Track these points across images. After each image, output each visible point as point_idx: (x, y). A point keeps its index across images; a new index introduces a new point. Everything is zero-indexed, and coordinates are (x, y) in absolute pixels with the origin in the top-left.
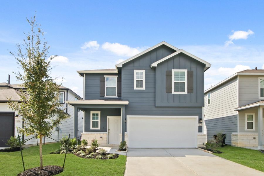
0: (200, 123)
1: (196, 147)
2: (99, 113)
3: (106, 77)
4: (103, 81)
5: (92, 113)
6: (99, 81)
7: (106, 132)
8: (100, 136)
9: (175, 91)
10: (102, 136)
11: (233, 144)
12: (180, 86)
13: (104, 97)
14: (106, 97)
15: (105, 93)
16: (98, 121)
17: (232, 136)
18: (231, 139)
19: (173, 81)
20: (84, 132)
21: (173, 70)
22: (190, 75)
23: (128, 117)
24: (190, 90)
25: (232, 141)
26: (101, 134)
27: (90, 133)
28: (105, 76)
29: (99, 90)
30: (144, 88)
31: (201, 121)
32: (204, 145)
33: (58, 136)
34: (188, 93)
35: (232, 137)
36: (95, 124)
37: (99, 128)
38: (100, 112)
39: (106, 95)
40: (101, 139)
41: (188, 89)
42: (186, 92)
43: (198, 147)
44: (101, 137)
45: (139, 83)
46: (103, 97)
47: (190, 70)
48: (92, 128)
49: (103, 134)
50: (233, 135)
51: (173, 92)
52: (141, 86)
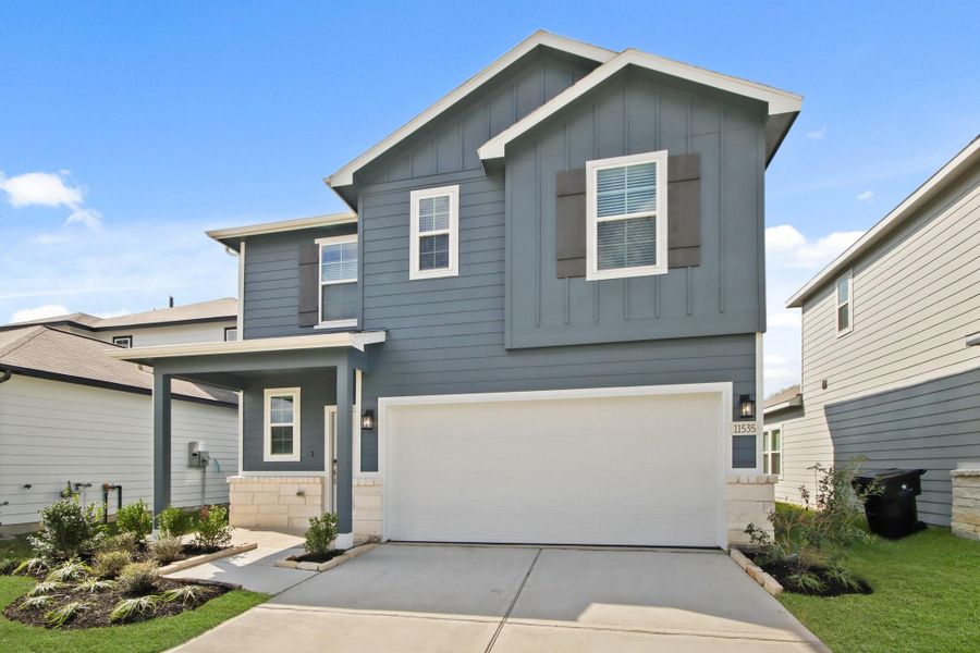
0: (739, 416)
1: (718, 545)
2: (295, 392)
3: (323, 243)
4: (310, 264)
5: (269, 393)
6: (295, 264)
7: (323, 469)
8: (296, 489)
9: (601, 266)
10: (303, 487)
11: (958, 525)
12: (626, 241)
13: (316, 327)
14: (322, 325)
15: (317, 311)
16: (291, 428)
17: (955, 482)
18: (952, 499)
19: (592, 220)
20: (242, 474)
21: (589, 164)
22: (684, 178)
23: (384, 403)
24: (684, 250)
25: (953, 510)
26: (300, 480)
27: (259, 477)
28: (317, 241)
29: (295, 302)
30: (453, 269)
31: (747, 409)
32: (754, 538)
33: (203, 485)
34: (670, 267)
35: (954, 489)
36: (282, 440)
37: (295, 456)
38: (299, 389)
39: (323, 320)
40: (300, 499)
41: (670, 249)
42: (661, 266)
43: (730, 546)
44: (300, 494)
45: (434, 251)
46: (309, 329)
47: (681, 150)
48: (268, 457)
49: (306, 480)
50: (962, 476)
51: (593, 273)
52: (443, 262)
